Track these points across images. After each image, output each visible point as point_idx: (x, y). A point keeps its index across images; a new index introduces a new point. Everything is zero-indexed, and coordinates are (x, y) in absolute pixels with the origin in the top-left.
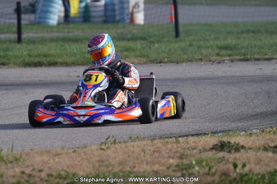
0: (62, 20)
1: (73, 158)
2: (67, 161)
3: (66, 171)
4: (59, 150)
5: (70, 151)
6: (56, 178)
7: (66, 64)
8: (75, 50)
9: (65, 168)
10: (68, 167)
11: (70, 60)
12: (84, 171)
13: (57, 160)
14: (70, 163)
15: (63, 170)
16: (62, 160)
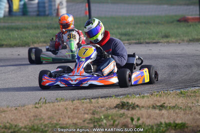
0: (7, 14)
1: (15, 114)
2: (10, 116)
3: (10, 124)
4: (5, 108)
5: (13, 109)
6: (3, 128)
7: (10, 46)
8: (16, 36)
9: (10, 121)
10: (11, 120)
11: (13, 43)
12: (23, 123)
13: (3, 115)
14: (13, 118)
15: (8, 123)
16: (7, 116)
